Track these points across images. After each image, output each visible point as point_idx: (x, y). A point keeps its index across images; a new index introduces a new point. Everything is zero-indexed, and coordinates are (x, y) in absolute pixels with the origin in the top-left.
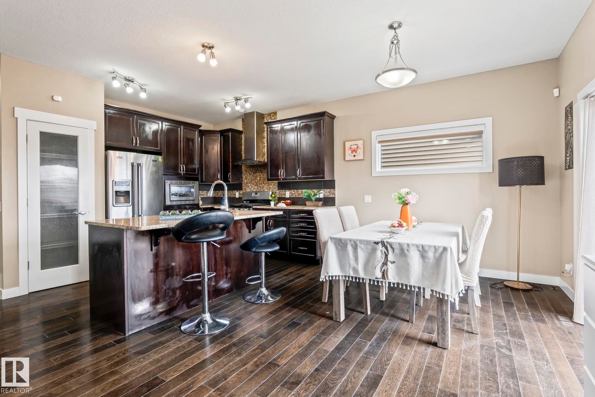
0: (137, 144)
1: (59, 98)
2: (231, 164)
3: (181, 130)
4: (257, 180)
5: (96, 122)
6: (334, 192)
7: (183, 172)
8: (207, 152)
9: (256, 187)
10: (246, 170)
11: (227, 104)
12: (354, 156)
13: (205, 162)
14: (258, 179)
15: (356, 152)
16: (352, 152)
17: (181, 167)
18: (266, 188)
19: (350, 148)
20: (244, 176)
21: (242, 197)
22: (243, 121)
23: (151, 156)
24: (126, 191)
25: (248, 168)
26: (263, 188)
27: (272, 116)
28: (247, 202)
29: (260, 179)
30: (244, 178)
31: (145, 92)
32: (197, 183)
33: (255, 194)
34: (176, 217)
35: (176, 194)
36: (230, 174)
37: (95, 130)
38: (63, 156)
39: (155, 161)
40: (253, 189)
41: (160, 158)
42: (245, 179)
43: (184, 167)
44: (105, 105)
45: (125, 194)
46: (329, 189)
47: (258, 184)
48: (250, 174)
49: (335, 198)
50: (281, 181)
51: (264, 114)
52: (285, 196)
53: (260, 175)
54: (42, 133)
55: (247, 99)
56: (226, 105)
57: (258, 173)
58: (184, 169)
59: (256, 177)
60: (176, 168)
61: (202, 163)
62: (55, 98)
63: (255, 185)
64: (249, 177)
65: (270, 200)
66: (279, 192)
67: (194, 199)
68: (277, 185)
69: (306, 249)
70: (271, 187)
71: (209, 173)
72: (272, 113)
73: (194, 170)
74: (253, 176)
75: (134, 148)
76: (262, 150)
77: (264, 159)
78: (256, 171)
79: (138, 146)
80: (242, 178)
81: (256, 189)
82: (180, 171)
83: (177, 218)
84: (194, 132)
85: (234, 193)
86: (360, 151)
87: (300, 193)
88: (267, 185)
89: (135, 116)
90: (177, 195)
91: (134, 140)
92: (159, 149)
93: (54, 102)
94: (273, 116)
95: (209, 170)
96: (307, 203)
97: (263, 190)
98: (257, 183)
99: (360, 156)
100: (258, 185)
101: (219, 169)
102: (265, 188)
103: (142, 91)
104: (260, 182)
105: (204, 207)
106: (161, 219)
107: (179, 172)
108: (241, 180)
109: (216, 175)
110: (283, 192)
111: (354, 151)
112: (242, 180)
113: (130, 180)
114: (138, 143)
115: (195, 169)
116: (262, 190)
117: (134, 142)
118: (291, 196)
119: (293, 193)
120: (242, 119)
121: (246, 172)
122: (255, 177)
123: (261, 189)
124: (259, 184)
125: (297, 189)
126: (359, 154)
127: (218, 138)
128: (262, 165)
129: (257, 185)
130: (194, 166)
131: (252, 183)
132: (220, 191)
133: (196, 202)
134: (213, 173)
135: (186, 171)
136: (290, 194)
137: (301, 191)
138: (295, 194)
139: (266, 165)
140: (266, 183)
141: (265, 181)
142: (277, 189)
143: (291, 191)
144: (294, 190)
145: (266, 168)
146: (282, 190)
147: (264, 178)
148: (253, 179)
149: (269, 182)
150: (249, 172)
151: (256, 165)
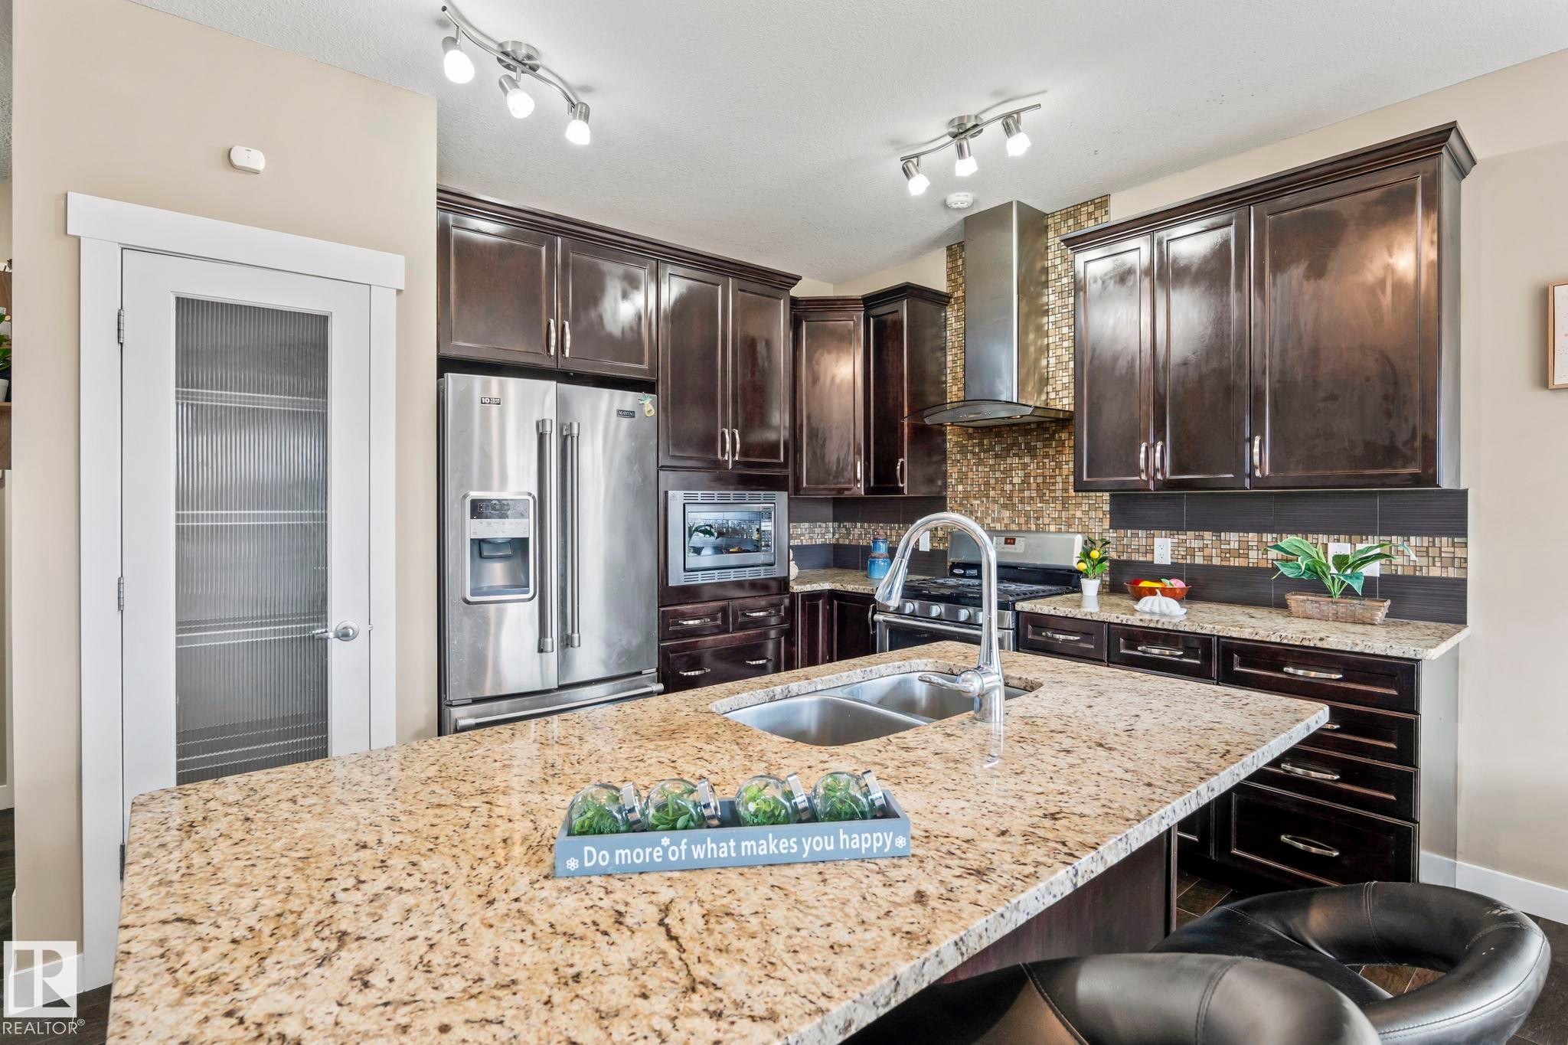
0: (563, 352)
1: (256, 160)
2: (906, 423)
3: (727, 295)
4: (1014, 485)
5: (402, 258)
6: (1459, 553)
7: (734, 455)
8: (815, 380)
9: (1006, 514)
10: (964, 446)
11: (915, 160)
13: (809, 418)
14: (1016, 480)
17: (727, 436)
18: (1054, 519)
20: (956, 469)
21: (944, 552)
22: (949, 256)
23: (611, 396)
24: (513, 539)
25: (970, 437)
26: (1038, 519)
27: (1084, 217)
28: (968, 572)
29: (1023, 482)
30: (955, 476)
31: (586, 117)
32: (782, 497)
33: (1006, 543)
34: (689, 852)
35: (708, 528)
36: (902, 463)
37: (399, 292)
38: (268, 401)
39: (631, 414)
40: (993, 520)
41: (647, 403)
42: (960, 481)
43: (737, 437)
44: (439, 190)
45: (514, 550)
46: (1419, 533)
47: (1016, 500)
48: (980, 462)
49: (1461, 584)
51: (1045, 215)
52: (1149, 558)
53: (1025, 466)
54: (184, 305)
55: (1015, 116)
56: (910, 165)
57: (1015, 455)
58: (738, 446)
59: (1008, 472)
60: (709, 443)
61: (798, 423)
62: (240, 157)
63: (1004, 506)
64: (977, 474)
65: (1079, 574)
66: (1119, 539)
67: (772, 559)
68: (1106, 508)
69: (1336, 854)
70: (1079, 514)
71: (823, 457)
72: (1085, 204)
73: (771, 449)
74: (992, 468)
75: (553, 365)
76: (1037, 360)
77: (1044, 397)
78: (1008, 450)
79: (567, 354)
80: (944, 475)
81: (1006, 521)
82: (723, 454)
83: (698, 852)
84: (775, 300)
87: (1234, 545)
88: (1059, 507)
89: (559, 239)
90: (713, 530)
91: (553, 335)
92: (645, 366)
93: (234, 175)
94: (1090, 214)
95: (823, 445)
96: (1294, 600)
97: (1037, 525)
98: (1010, 498)
100: (1014, 505)
101: (859, 445)
102: (1046, 521)
103: (574, 118)
104: (1027, 494)
105: (808, 588)
106: (572, 864)
107: (720, 456)
108: (939, 483)
109: (847, 465)
110: (1137, 538)
112: (945, 486)
113: (530, 494)
114: (568, 344)
115: (776, 445)
116: (1033, 527)
117: (553, 342)
118: (1184, 557)
119: (1196, 544)
120: (949, 248)
121: (963, 450)
122: (1002, 472)
123: (1027, 522)
124: (1022, 501)
125: (1217, 529)
127: (856, 325)
128: (1033, 426)
129: (1009, 506)
130: (771, 436)
131: (988, 498)
132: (859, 525)
133: (777, 572)
134: (838, 459)
135: (743, 453)
136: (1176, 552)
137: (1241, 539)
138: (1207, 552)
139: (1054, 424)
140: (1053, 497)
141: (1047, 492)
142: (1108, 527)
143: (1184, 537)
144: (1197, 533)
145: (1052, 437)
146: (1136, 531)
147: (1044, 477)
148: (992, 481)
149: (1067, 495)
150: (974, 453)
151: (1008, 425)
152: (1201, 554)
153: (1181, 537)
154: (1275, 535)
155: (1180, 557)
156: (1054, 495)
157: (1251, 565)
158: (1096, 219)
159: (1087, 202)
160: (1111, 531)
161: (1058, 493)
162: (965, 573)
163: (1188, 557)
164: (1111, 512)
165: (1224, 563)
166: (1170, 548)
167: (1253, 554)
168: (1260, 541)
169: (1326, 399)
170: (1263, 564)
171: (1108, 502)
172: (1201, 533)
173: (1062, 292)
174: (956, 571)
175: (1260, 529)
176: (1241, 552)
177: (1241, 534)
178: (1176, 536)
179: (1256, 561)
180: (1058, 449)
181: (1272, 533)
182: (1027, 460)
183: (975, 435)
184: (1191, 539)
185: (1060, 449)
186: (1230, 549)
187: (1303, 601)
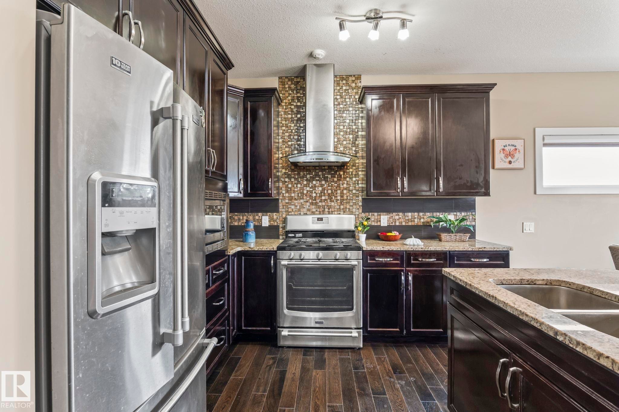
4: (316, 194)
9: (313, 207)
10: (289, 175)
12: (510, 162)
14: (318, 192)
15: (512, 156)
16: (506, 156)
18: (337, 209)
19: (503, 150)
20: (285, 185)
21: (278, 226)
22: (280, 82)
25: (293, 171)
27: (351, 81)
28: (297, 235)
29: (321, 193)
30: (285, 189)
33: (318, 220)
36: (271, 181)
40: (306, 210)
42: (287, 191)
46: (465, 212)
48: (298, 183)
50: (400, 197)
52: (379, 224)
53: (322, 185)
57: (317, 180)
59: (313, 188)
63: (312, 204)
64: (297, 188)
68: (361, 204)
70: (348, 207)
74: (305, 186)
78: (313, 179)
80: (278, 189)
81: (313, 211)
85: (257, 217)
86: (519, 156)
87: (410, 217)
88: (339, 204)
94: (353, 81)
97: (329, 212)
98: (315, 200)
99: (518, 164)
100: (316, 203)
101: (241, 169)
102: (333, 210)
104: (323, 198)
110: (374, 216)
111: (510, 154)
112: (279, 194)
116: (327, 213)
118: (392, 223)
119: (397, 217)
120: (280, 76)
122: (310, 188)
123: (323, 211)
124: (321, 201)
125: (404, 211)
126: (518, 160)
129: (314, 203)
131: (302, 200)
133: (227, 243)
136: (389, 221)
137: (412, 215)
138: (400, 220)
139: (336, 168)
140: (336, 199)
141: (333, 197)
142: (361, 212)
143: (392, 215)
144: (397, 213)
145: (336, 172)
146: (373, 213)
147: (332, 190)
148: (305, 192)
149: (343, 198)
150: (295, 179)
151: (313, 166)
152: (398, 221)
153: (391, 215)
154: (423, 213)
155: (390, 223)
156: (336, 198)
157: (415, 224)
158: (356, 84)
159: (352, 75)
160: (363, 213)
161: (339, 198)
162: (295, 235)
163: (394, 223)
164: (362, 206)
165: (406, 224)
166: (387, 220)
167: (416, 220)
168: (419, 215)
169: (460, 166)
170: (419, 224)
171: (361, 201)
172: (398, 213)
173: (340, 111)
174: (290, 235)
175: (419, 211)
176: (412, 220)
177: (412, 213)
178: (389, 215)
179: (417, 223)
180: (338, 178)
181: (422, 213)
182: (323, 182)
183: (295, 170)
184: (396, 216)
185: (340, 178)
186: (408, 219)
187: (446, 236)
